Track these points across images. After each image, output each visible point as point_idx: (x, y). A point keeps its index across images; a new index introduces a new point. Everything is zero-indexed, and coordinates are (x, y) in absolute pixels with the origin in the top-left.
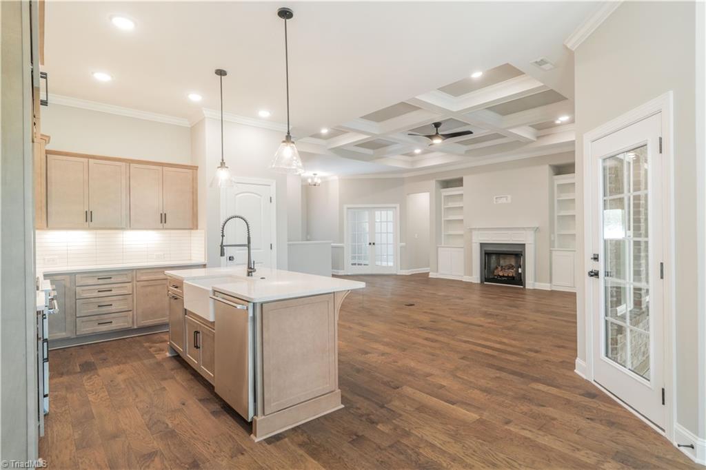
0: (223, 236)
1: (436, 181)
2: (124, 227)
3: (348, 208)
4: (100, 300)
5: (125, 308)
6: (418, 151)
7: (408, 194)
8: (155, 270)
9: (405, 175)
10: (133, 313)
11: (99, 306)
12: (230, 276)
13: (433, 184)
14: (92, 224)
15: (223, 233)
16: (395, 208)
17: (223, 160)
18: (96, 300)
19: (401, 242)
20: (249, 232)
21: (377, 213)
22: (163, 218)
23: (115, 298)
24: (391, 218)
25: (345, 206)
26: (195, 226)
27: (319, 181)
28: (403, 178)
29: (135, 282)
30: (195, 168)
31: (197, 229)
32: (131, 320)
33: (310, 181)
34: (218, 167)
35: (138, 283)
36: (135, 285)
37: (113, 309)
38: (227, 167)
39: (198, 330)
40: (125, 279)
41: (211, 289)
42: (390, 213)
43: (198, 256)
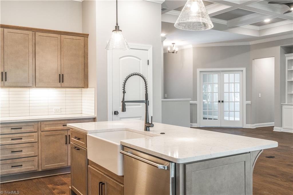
0: (124, 92)
1: (281, 47)
2: (31, 85)
3: (200, 72)
4: (13, 146)
5: (32, 153)
6: (267, 20)
7: (254, 59)
8: (56, 122)
9: (251, 43)
10: (38, 158)
11: (12, 152)
12: (127, 130)
13: (278, 49)
14: (6, 83)
15: (124, 89)
16: (242, 71)
17: (117, 24)
18: (10, 147)
19: (246, 100)
20: (146, 89)
21: (226, 76)
22: (61, 78)
23: (24, 145)
24: (238, 80)
25: (198, 70)
26: (86, 85)
27: (177, 50)
28: (249, 45)
29: (40, 132)
30: (86, 36)
31: (87, 87)
32: (37, 164)
33: (169, 49)
34: (114, 31)
35: (42, 133)
36: (40, 135)
37: (23, 154)
38: (121, 31)
39: (103, 181)
40: (32, 129)
41: (119, 144)
42: (238, 76)
43: (89, 111)
